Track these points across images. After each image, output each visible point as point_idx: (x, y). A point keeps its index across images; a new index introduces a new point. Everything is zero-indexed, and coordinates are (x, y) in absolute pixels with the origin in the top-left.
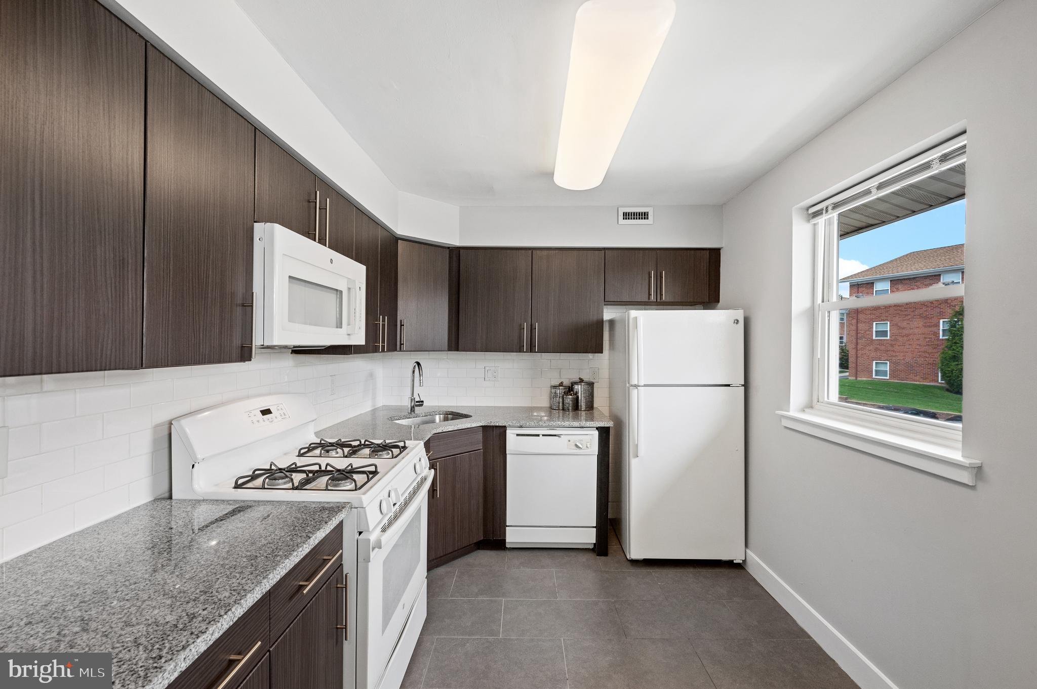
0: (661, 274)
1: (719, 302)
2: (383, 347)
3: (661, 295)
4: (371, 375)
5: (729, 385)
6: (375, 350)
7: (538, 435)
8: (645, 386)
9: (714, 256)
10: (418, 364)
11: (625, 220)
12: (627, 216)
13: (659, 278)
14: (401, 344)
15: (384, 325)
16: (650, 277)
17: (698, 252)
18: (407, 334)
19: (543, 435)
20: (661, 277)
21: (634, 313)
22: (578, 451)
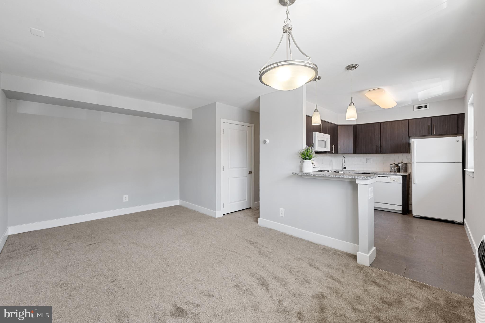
0: (433, 125)
1: (464, 133)
2: (334, 152)
3: (433, 133)
4: (331, 161)
5: (455, 162)
6: (332, 153)
7: (380, 177)
8: (415, 162)
9: (461, 116)
10: (344, 157)
11: (417, 109)
12: (417, 108)
13: (432, 127)
14: (339, 152)
15: (334, 147)
16: (428, 127)
17: (452, 116)
18: (340, 150)
19: (382, 177)
22: (394, 182)
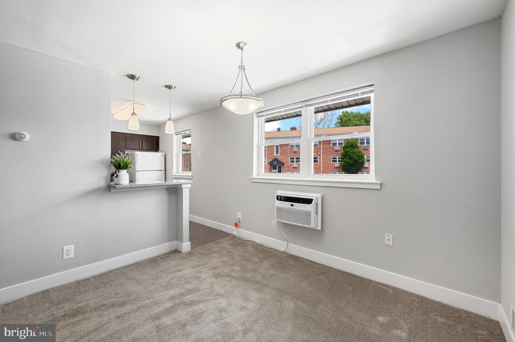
0: (143, 142)
1: (159, 150)
3: (143, 148)
5: (161, 170)
8: (140, 171)
9: (158, 138)
13: (142, 143)
16: (140, 142)
17: (153, 137)
20: (143, 143)
21: (136, 152)
